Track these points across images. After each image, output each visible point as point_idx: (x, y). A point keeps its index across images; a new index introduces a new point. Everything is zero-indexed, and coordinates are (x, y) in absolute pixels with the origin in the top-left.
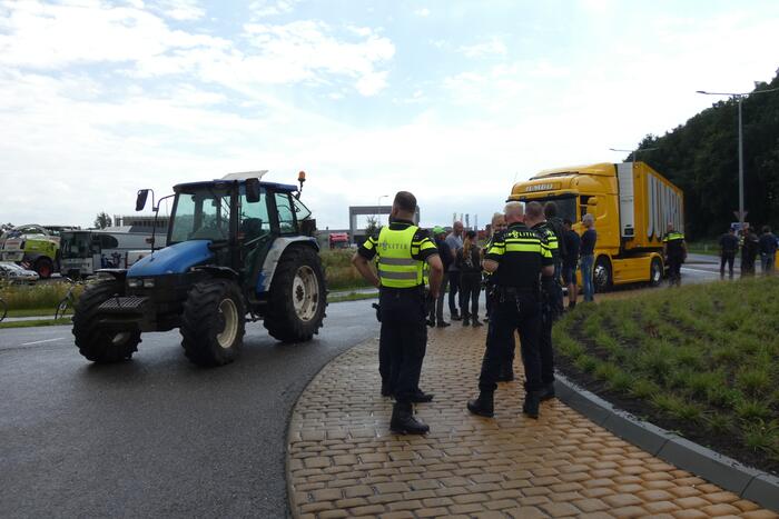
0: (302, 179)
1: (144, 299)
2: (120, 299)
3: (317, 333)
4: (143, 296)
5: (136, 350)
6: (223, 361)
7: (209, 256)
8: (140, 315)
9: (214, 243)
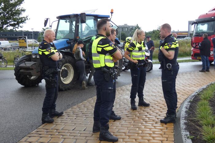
0: (112, 13)
1: (35, 63)
2: (26, 62)
3: (117, 79)
4: (35, 61)
5: (41, 82)
6: (64, 89)
7: (67, 45)
8: (32, 69)
9: (70, 40)
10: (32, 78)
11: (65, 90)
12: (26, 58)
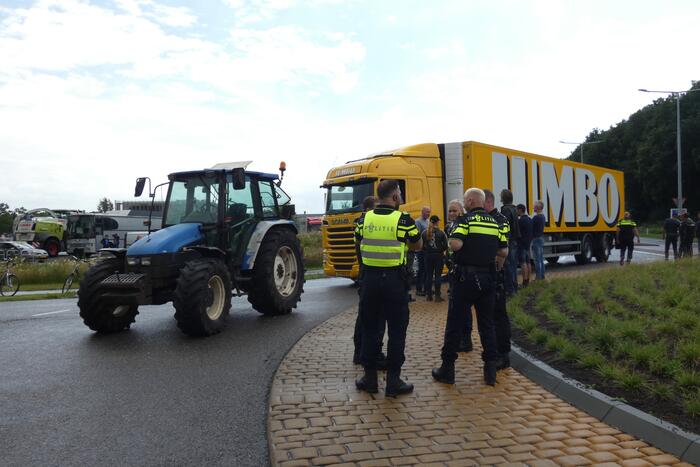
0: (283, 169)
1: (141, 275)
2: (120, 275)
4: (141, 272)
5: (134, 321)
6: (211, 332)
7: (199, 237)
8: (138, 290)
9: (204, 225)
10: (116, 311)
11: (213, 334)
12: (106, 266)
